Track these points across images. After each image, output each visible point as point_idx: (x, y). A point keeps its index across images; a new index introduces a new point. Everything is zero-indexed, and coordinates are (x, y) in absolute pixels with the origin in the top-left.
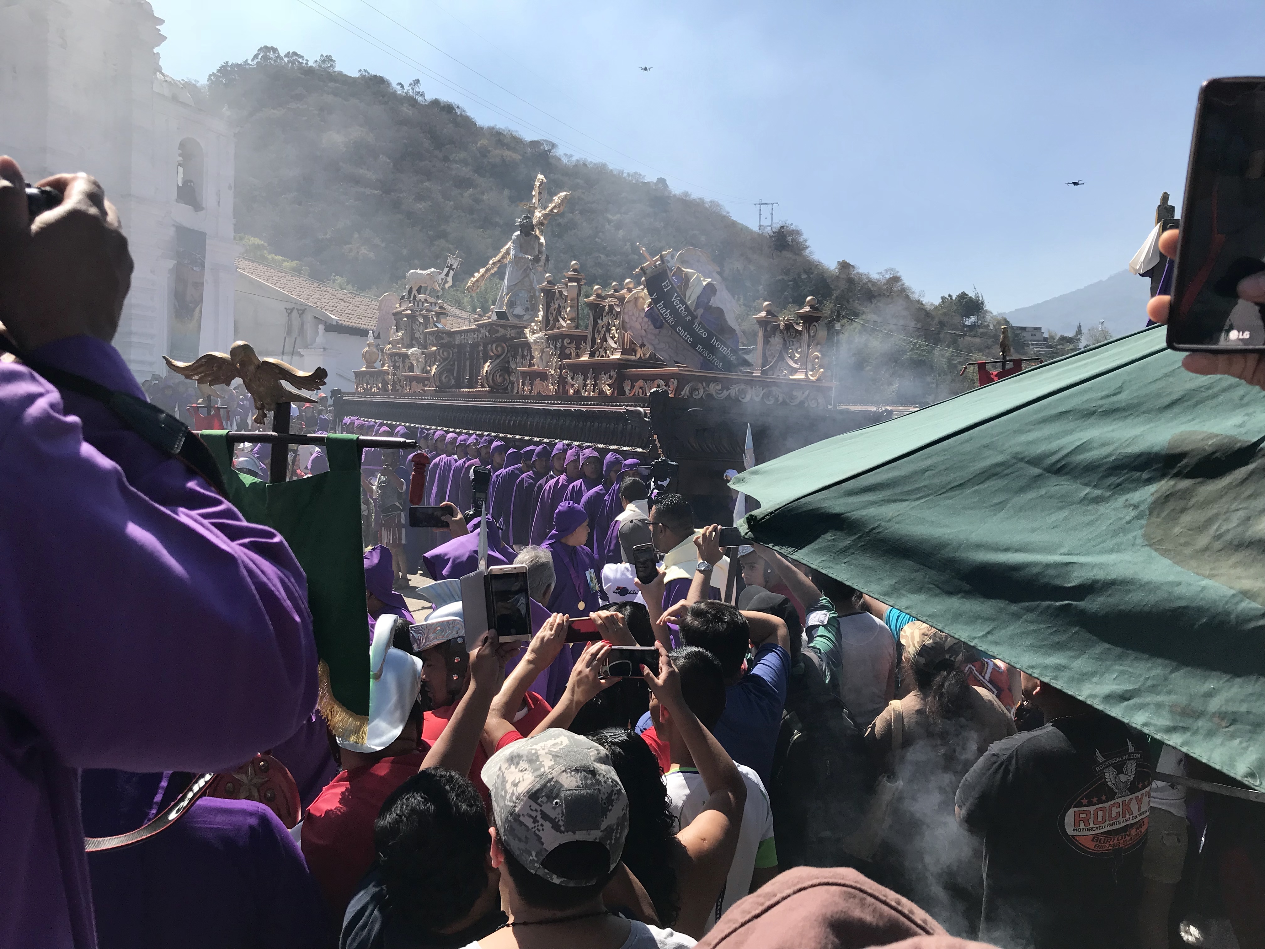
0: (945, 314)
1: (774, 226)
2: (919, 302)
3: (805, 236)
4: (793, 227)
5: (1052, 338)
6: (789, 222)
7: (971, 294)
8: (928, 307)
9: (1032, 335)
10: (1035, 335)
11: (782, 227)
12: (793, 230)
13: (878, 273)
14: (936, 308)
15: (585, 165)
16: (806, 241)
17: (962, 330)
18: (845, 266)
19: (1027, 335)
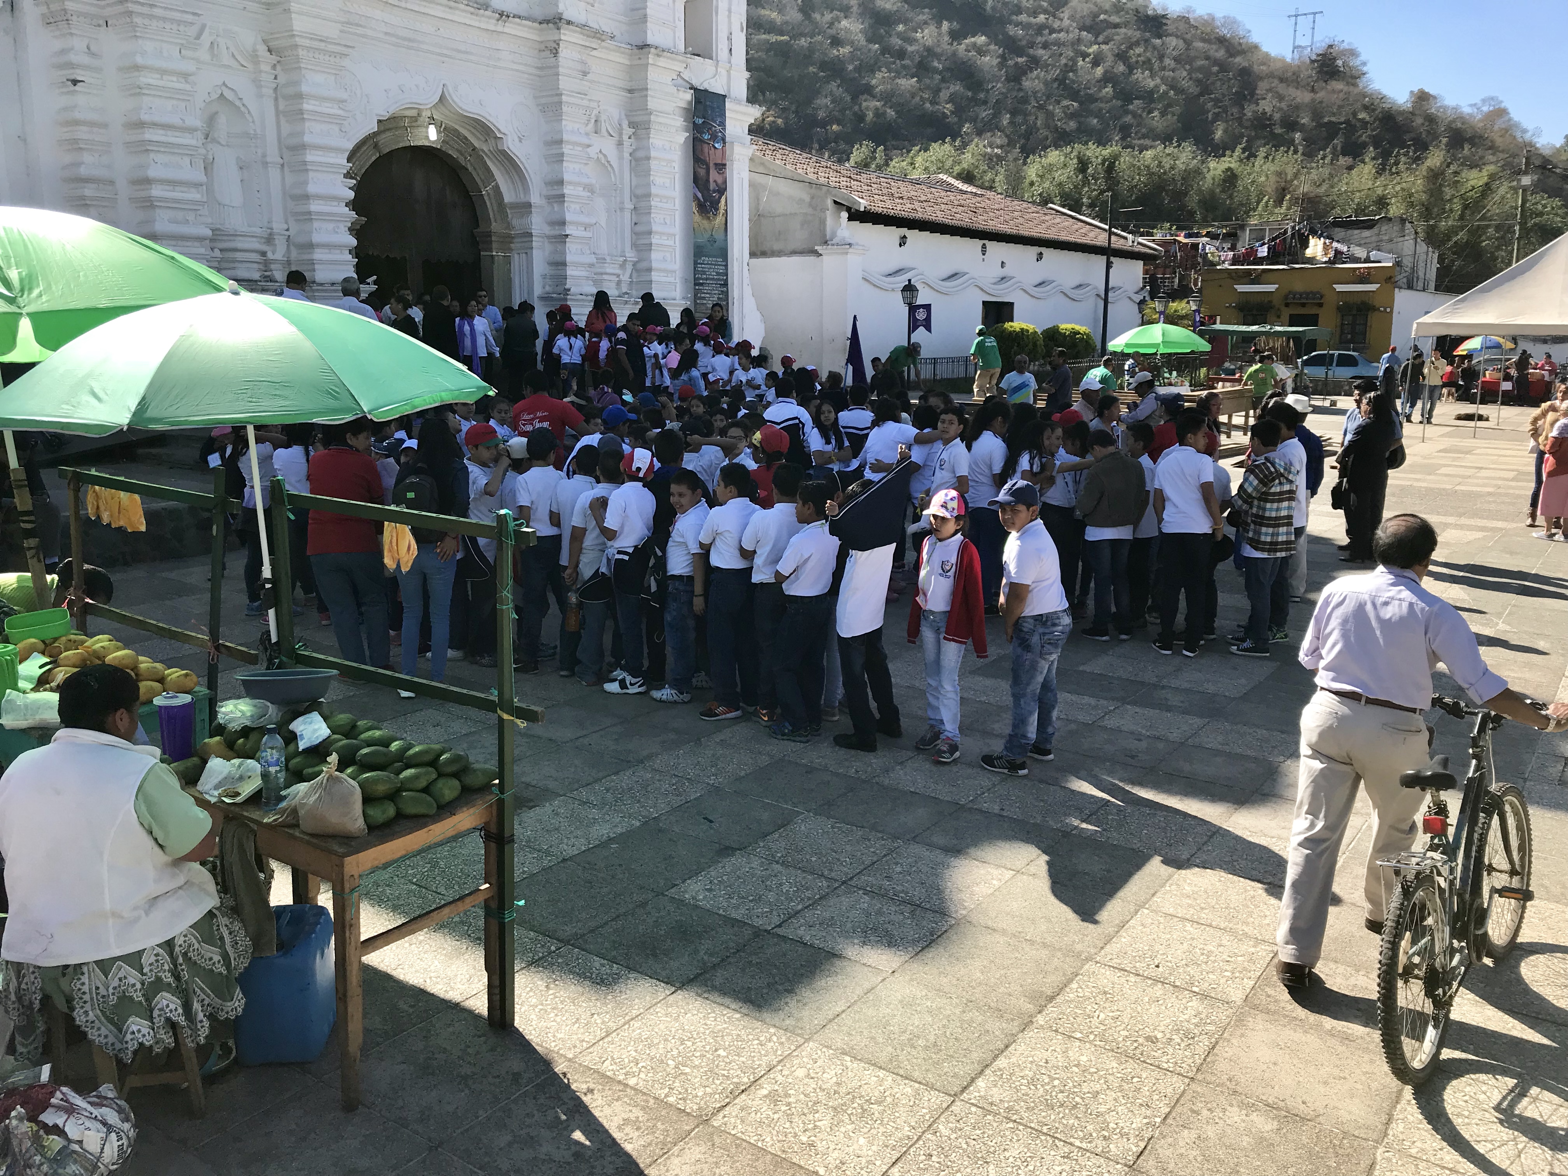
3: (1363, 58)
4: (1345, 46)
11: (1330, 46)
12: (1345, 50)
13: (1471, 105)
16: (1364, 64)
18: (1422, 97)
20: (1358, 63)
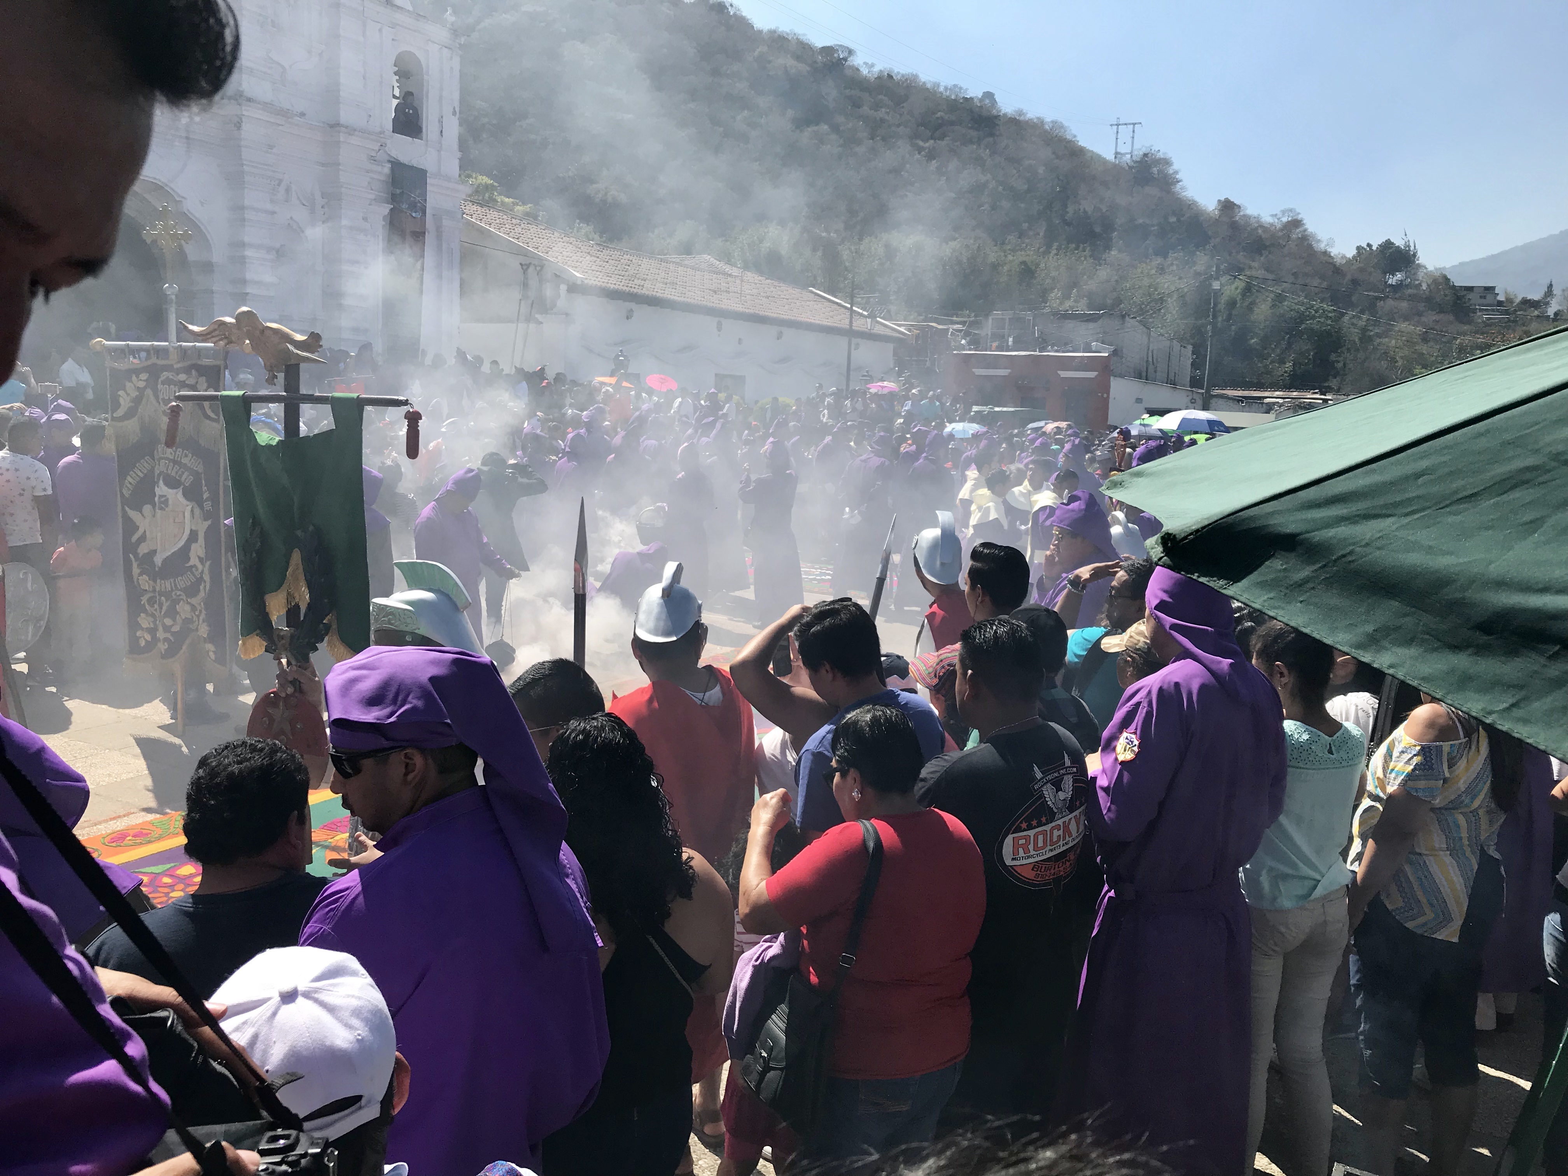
0: (1361, 270)
1: (1135, 153)
2: (1325, 253)
3: (1175, 167)
4: (1160, 155)
5: (1510, 300)
6: (1155, 148)
7: (1399, 242)
8: (1338, 261)
9: (1481, 297)
10: (1485, 297)
11: (1145, 155)
12: (1160, 159)
13: (1272, 216)
14: (1349, 262)
15: (890, 77)
16: (1176, 172)
17: (1383, 291)
18: (1228, 206)
19: (1473, 297)
20: (1171, 172)
